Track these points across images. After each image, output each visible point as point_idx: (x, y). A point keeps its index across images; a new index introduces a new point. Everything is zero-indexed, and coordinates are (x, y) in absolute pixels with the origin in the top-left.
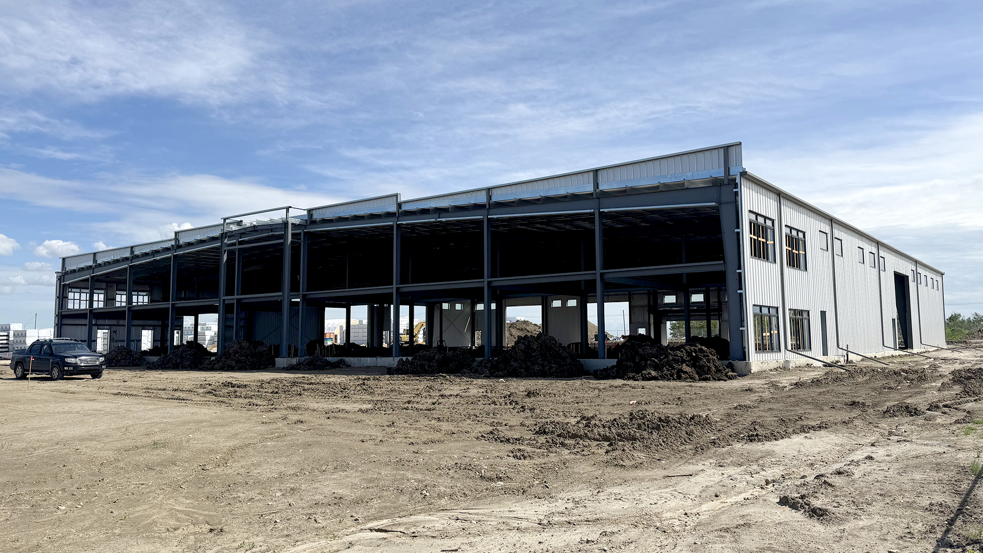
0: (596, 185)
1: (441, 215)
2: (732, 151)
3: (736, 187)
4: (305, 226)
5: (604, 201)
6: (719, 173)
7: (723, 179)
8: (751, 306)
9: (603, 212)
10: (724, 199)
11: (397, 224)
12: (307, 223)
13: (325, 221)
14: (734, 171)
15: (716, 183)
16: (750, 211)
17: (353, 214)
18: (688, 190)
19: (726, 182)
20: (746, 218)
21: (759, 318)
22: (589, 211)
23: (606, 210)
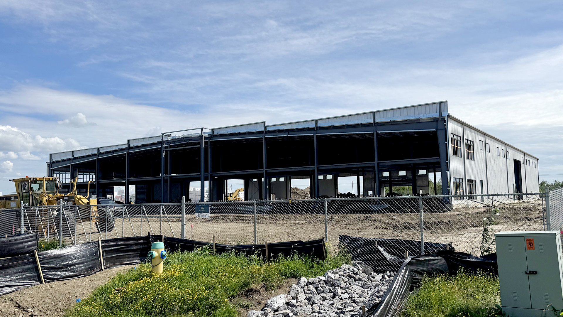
0: (374, 119)
1: (290, 133)
2: (443, 105)
3: (445, 122)
4: (210, 138)
5: (378, 127)
6: (437, 115)
7: (439, 118)
8: (452, 178)
9: (378, 133)
10: (439, 128)
11: (265, 137)
12: (211, 136)
13: (221, 135)
14: (444, 114)
15: (436, 120)
16: (451, 133)
17: (239, 132)
18: (422, 123)
19: (440, 120)
20: (450, 136)
21: (456, 184)
22: (371, 132)
23: (379, 132)
